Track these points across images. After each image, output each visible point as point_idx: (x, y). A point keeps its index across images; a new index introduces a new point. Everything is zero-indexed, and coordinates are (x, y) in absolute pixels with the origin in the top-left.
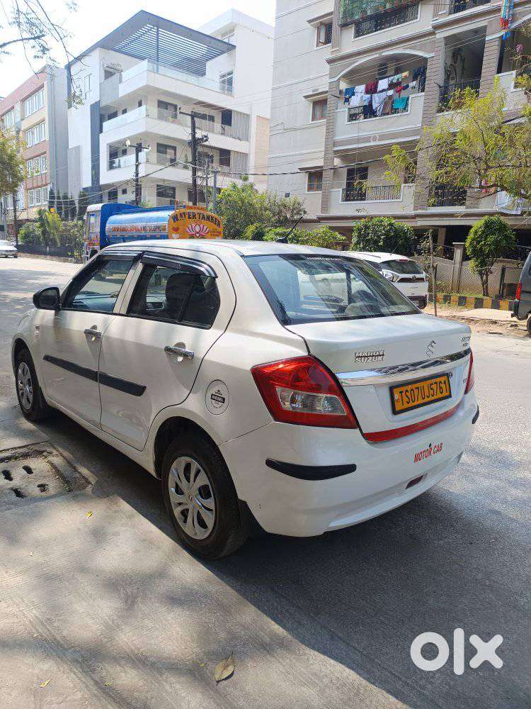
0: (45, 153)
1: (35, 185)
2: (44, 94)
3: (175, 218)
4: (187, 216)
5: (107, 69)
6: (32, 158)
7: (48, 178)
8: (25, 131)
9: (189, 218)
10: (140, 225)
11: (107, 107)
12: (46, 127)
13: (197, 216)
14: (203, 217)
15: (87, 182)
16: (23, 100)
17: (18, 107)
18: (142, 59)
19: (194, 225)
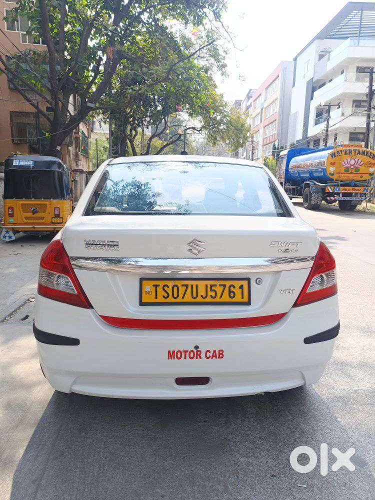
0: (276, 120)
1: (268, 142)
2: (278, 82)
3: (333, 155)
4: (343, 153)
5: (320, 53)
6: (268, 125)
7: (276, 136)
8: (266, 108)
9: (346, 154)
10: (309, 163)
11: (318, 81)
12: (278, 103)
13: (353, 153)
14: (359, 153)
15: (299, 136)
16: (267, 88)
17: (263, 94)
18: (346, 38)
19: (349, 160)
